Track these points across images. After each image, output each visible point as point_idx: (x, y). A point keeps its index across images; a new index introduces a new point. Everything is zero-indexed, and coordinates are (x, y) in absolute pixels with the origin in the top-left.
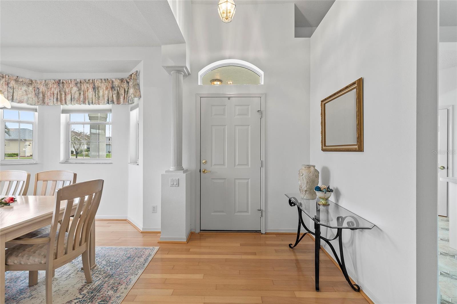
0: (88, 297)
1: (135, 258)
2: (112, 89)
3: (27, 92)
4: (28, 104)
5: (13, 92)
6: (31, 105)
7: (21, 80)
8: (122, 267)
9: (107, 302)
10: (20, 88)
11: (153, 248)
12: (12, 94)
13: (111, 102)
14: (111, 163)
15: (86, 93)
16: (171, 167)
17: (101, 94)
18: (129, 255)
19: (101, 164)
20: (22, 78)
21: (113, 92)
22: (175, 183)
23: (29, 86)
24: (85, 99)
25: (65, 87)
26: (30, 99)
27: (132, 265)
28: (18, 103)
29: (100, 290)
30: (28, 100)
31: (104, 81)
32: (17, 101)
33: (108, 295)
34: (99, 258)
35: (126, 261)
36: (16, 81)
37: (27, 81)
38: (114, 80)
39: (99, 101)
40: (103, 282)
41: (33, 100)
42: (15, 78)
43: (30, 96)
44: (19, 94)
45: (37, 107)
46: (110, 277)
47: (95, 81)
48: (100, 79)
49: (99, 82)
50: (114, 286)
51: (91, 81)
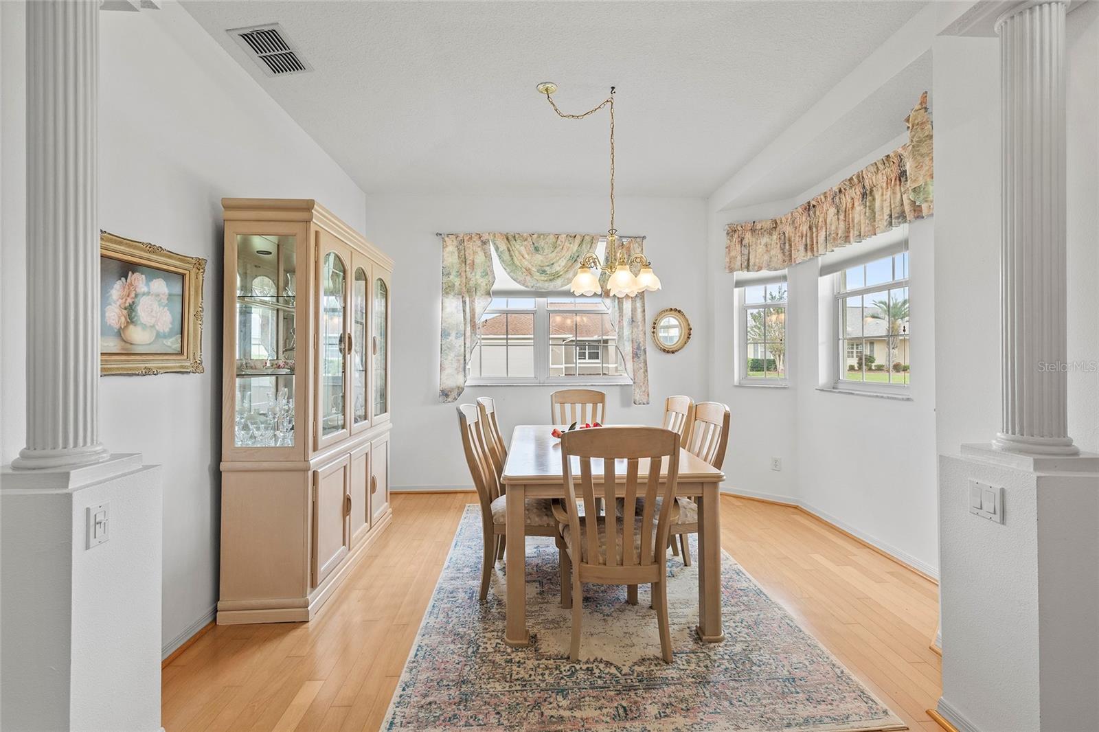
0: (629, 681)
1: (798, 693)
2: (900, 180)
3: (769, 246)
4: (770, 269)
5: (749, 253)
6: (776, 270)
7: (758, 227)
8: (745, 685)
9: (626, 717)
10: (759, 242)
11: (885, 712)
12: (746, 258)
13: (898, 218)
14: (908, 399)
15: (849, 214)
16: (999, 434)
17: (878, 203)
18: (798, 674)
19: (885, 398)
20: (759, 222)
21: (902, 189)
22: (988, 506)
23: (771, 234)
24: (848, 228)
25: (818, 213)
26: (773, 259)
27: (765, 702)
28: (758, 271)
29: (651, 689)
30: (770, 261)
31: (881, 167)
32: (756, 267)
33: (645, 708)
34: (747, 634)
35: (775, 681)
36: (753, 230)
37: (769, 224)
38: (900, 151)
39: (874, 227)
40: (678, 679)
41: (778, 259)
42: (749, 226)
43: (773, 252)
44: (758, 255)
45: (785, 271)
46: (700, 683)
47: (864, 176)
48: (872, 165)
49: (872, 173)
50: (675, 704)
51: (855, 180)
